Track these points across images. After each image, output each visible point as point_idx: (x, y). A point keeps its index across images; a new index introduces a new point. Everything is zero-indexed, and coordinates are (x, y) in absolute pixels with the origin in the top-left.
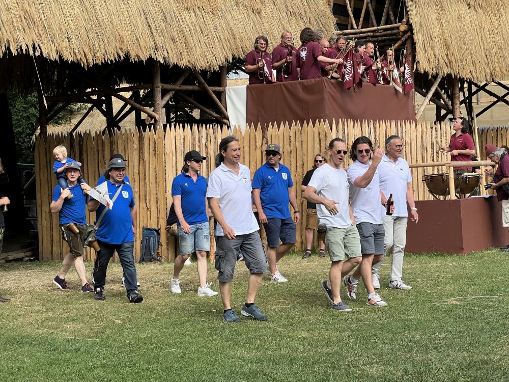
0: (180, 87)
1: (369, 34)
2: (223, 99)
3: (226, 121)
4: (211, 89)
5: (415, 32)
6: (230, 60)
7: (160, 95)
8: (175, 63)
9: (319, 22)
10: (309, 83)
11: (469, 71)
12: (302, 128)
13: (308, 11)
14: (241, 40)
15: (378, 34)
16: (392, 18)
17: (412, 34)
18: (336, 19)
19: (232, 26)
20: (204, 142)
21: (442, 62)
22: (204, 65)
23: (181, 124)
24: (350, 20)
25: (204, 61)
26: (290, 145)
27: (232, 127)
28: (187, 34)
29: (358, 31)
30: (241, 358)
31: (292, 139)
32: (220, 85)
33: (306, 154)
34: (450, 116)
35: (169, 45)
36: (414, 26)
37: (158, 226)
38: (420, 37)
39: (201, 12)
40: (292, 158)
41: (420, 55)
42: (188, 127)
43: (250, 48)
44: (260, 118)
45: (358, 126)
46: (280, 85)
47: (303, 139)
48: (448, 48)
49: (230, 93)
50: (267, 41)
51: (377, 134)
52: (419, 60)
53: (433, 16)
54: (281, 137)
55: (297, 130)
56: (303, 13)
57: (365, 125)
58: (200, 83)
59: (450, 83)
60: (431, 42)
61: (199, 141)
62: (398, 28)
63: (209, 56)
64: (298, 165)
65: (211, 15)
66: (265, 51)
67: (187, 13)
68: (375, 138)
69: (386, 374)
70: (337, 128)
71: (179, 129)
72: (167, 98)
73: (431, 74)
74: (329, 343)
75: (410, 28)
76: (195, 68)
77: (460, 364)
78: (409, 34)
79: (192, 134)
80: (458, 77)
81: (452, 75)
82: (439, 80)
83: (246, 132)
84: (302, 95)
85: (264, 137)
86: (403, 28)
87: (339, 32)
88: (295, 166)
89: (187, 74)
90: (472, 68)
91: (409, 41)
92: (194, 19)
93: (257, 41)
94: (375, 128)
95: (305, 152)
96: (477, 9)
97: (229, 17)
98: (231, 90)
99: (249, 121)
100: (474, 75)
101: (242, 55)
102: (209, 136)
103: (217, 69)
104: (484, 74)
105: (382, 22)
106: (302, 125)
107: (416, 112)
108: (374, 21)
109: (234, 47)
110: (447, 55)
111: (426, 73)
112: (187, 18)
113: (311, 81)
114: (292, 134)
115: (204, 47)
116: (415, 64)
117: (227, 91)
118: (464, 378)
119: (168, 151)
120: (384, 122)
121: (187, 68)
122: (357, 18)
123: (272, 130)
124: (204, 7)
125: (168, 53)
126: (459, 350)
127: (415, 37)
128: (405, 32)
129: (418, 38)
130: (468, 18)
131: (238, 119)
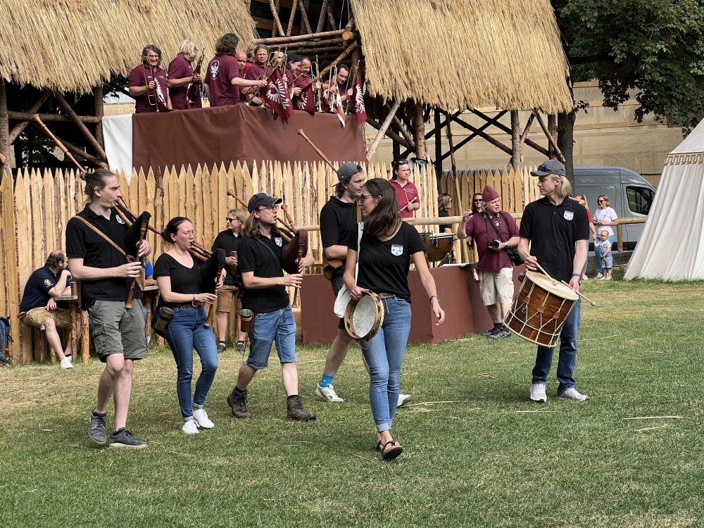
1: (301, 43)
2: (98, 133)
3: (103, 164)
4: (80, 119)
5: (363, 41)
6: (108, 78)
7: (7, 127)
8: (28, 82)
9: (232, 26)
10: (220, 111)
11: (436, 95)
12: (210, 174)
13: (216, 10)
14: (123, 50)
15: (313, 43)
16: (332, 22)
17: (360, 44)
18: (256, 23)
19: (109, 31)
20: (72, 193)
21: (400, 82)
22: (70, 85)
23: (38, 169)
24: (274, 23)
25: (71, 80)
26: (194, 197)
28: (45, 41)
29: (286, 39)
30: (133, 499)
31: (198, 189)
32: (93, 114)
33: (216, 209)
34: (412, 155)
35: (19, 57)
36: (362, 33)
37: (6, 313)
38: (371, 49)
39: (64, 10)
40: (197, 214)
41: (371, 73)
42: (48, 173)
43: (136, 61)
44: (151, 161)
45: (288, 171)
46: (180, 114)
47: (212, 188)
48: (407, 63)
49: (109, 125)
50: (159, 52)
51: (315, 180)
52: (370, 79)
53: (387, 21)
54: (182, 187)
55: (204, 177)
56: (210, 13)
57: (298, 168)
58: (64, 111)
59: (412, 111)
60: (385, 55)
61: (66, 193)
62: (340, 35)
63: (78, 72)
64: (206, 224)
65: (79, 14)
66: (157, 67)
67: (43, 11)
68: (312, 187)
69: (334, 512)
70: (259, 173)
71: (36, 176)
72: (17, 131)
73: (386, 99)
74: (255, 473)
75: (357, 36)
76: (57, 89)
77: (432, 494)
78: (355, 44)
79: (55, 183)
80: (422, 102)
81: (413, 100)
82: (397, 107)
83: (132, 179)
84: (211, 128)
85: (157, 186)
86: (347, 35)
87: (260, 40)
88: (201, 226)
89: (46, 98)
90: (440, 91)
91: (356, 53)
92: (54, 20)
93: (145, 52)
94: (311, 172)
95: (215, 206)
96: (444, 11)
97: (105, 18)
98: (110, 121)
99: (136, 165)
100: (443, 100)
101: (125, 71)
102: (80, 185)
103: (89, 90)
104: (455, 98)
105: (319, 28)
106: (210, 170)
107: (367, 149)
108: (308, 26)
109: (113, 60)
110: (407, 73)
111: (379, 98)
112: (44, 18)
113: (222, 109)
114: (197, 182)
115: (70, 60)
116: (365, 84)
117: (104, 123)
118: (438, 513)
119: (19, 206)
120: (323, 164)
121: (45, 89)
122: (284, 20)
123: (169, 177)
124: (69, 4)
125: (17, 67)
126: (430, 475)
127: (364, 48)
128: (350, 42)
129: (368, 50)
130: (432, 23)
131: (120, 161)
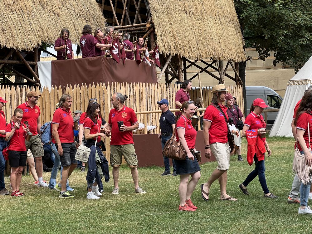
0: (7, 61)
1: (126, 29)
2: (36, 69)
3: (38, 84)
4: (28, 63)
5: (156, 28)
8: (5, 46)
9: (96, 21)
10: (93, 59)
11: (188, 53)
12: (88, 88)
13: (88, 14)
14: (47, 31)
15: (132, 29)
16: (140, 20)
17: (154, 29)
18: (106, 20)
20: (24, 97)
21: (172, 47)
22: (24, 47)
23: (9, 86)
25: (24, 45)
26: (80, 99)
27: (42, 88)
28: (12, 27)
29: (120, 27)
31: (82, 95)
32: (34, 61)
34: (176, 80)
35: (1, 34)
36: (155, 24)
39: (21, 13)
40: (82, 107)
41: (159, 43)
42: (13, 88)
43: (53, 37)
44: (60, 82)
45: (123, 86)
46: (74, 61)
47: (89, 95)
48: (175, 39)
51: (135, 91)
52: (159, 45)
53: (166, 19)
54: (75, 94)
55: (85, 89)
56: (86, 15)
57: (127, 86)
58: (19, 59)
60: (166, 34)
61: (21, 97)
63: (27, 41)
65: (28, 15)
67: (11, 13)
68: (133, 94)
70: (110, 88)
71: (8, 89)
73: (166, 55)
75: (153, 26)
76: (18, 49)
78: (152, 29)
79: (16, 92)
80: (182, 56)
81: (178, 55)
82: (171, 57)
83: (51, 91)
84: (89, 68)
86: (148, 25)
89: (12, 53)
90: (189, 51)
91: (152, 33)
92: (16, 17)
94: (133, 88)
96: (191, 15)
97: (39, 16)
98: (41, 64)
99: (53, 84)
100: (191, 55)
103: (32, 50)
104: (196, 54)
106: (88, 86)
107: (157, 77)
108: (130, 21)
109: (43, 36)
110: (175, 43)
111: (163, 54)
112: (12, 16)
114: (82, 92)
115: (23, 36)
117: (38, 65)
120: (138, 84)
121: (13, 49)
123: (68, 90)
124: (23, 10)
127: (156, 31)
129: (158, 32)
130: (186, 21)
131: (46, 82)
